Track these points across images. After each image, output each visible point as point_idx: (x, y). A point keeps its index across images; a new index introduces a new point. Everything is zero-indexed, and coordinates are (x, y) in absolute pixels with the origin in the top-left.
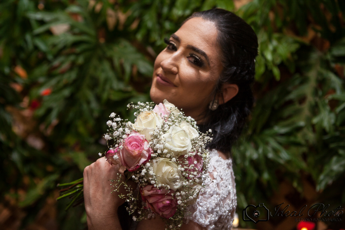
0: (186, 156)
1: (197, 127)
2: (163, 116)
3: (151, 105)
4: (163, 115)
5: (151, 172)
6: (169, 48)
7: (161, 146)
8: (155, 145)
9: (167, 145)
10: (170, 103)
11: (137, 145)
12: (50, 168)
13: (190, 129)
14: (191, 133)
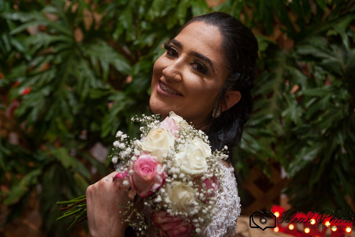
0: (203, 178)
1: (209, 142)
2: (173, 133)
3: (157, 117)
4: (173, 131)
5: (167, 200)
6: (168, 53)
7: (177, 170)
8: (169, 169)
9: (183, 168)
10: (177, 116)
11: (148, 168)
12: (31, 164)
13: (203, 146)
14: (205, 150)
